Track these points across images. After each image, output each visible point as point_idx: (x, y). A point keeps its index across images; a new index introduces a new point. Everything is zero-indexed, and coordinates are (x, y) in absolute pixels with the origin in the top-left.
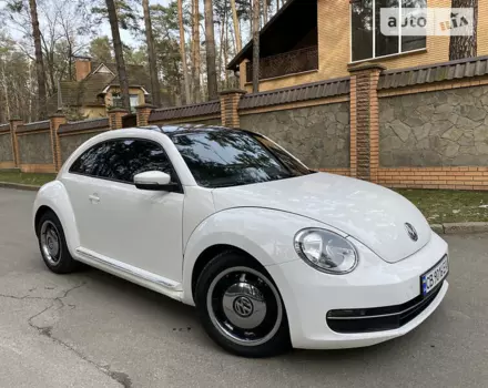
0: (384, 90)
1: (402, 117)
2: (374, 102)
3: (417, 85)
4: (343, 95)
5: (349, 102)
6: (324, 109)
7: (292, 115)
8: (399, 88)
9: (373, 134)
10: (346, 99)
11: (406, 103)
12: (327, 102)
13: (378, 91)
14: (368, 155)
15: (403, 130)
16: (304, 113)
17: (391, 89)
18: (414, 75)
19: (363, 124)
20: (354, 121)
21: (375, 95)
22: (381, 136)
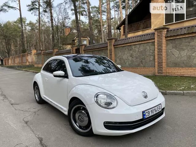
0: (168, 37)
1: (175, 47)
3: (181, 35)
4: (152, 39)
5: (154, 42)
6: (145, 45)
7: (133, 47)
8: (174, 36)
9: (164, 54)
11: (177, 42)
12: (146, 42)
13: (166, 37)
14: (162, 62)
15: (176, 53)
16: (138, 46)
17: (171, 36)
18: (180, 30)
19: (160, 50)
21: (165, 39)
22: (167, 55)
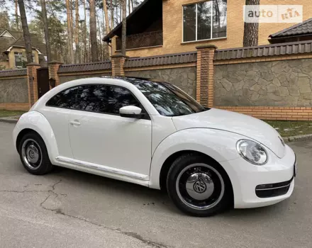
0: (217, 61)
1: (227, 77)
2: (211, 67)
3: (236, 59)
4: (192, 62)
5: (196, 67)
6: (180, 71)
7: (160, 73)
8: (227, 60)
9: (210, 86)
10: (194, 65)
11: (230, 69)
12: (182, 66)
13: (214, 61)
14: (207, 99)
15: (227, 84)
16: (168, 72)
17: (222, 60)
18: (234, 53)
20: (199, 79)
21: (212, 63)
